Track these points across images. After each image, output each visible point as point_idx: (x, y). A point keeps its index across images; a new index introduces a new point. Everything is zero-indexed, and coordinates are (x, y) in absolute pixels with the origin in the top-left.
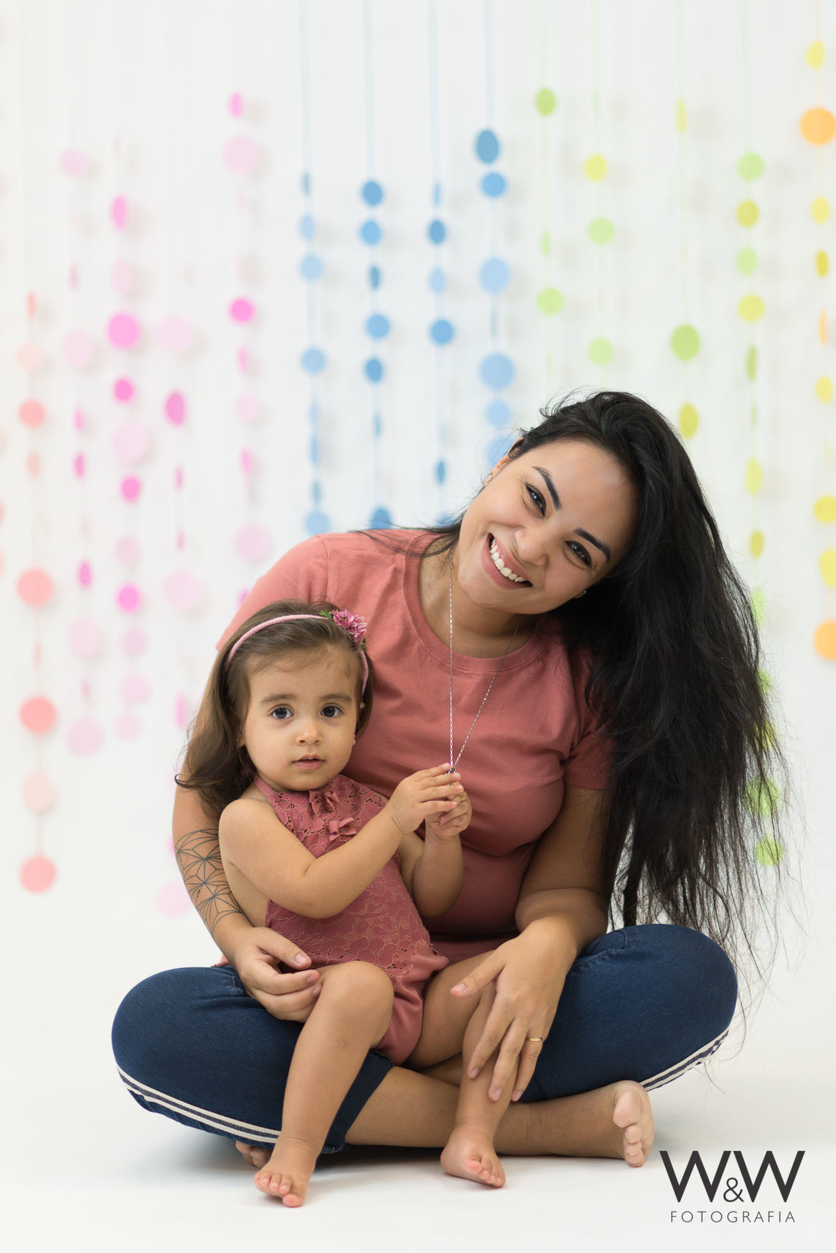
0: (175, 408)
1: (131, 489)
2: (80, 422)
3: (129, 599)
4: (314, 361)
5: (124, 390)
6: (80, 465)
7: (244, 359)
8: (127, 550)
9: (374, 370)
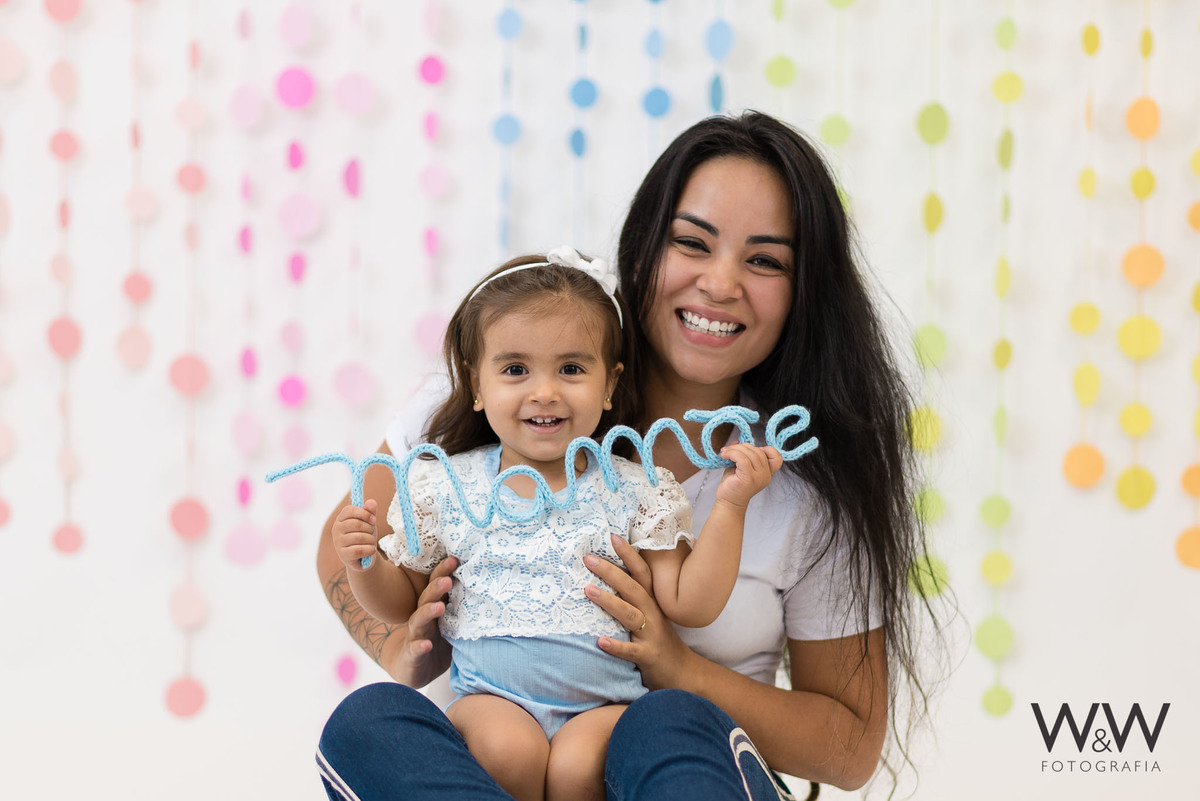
0: (352, 178)
1: (297, 267)
2: (247, 191)
3: (292, 392)
4: (508, 130)
5: (296, 157)
6: (245, 239)
7: (431, 126)
8: (292, 337)
9: (578, 142)
